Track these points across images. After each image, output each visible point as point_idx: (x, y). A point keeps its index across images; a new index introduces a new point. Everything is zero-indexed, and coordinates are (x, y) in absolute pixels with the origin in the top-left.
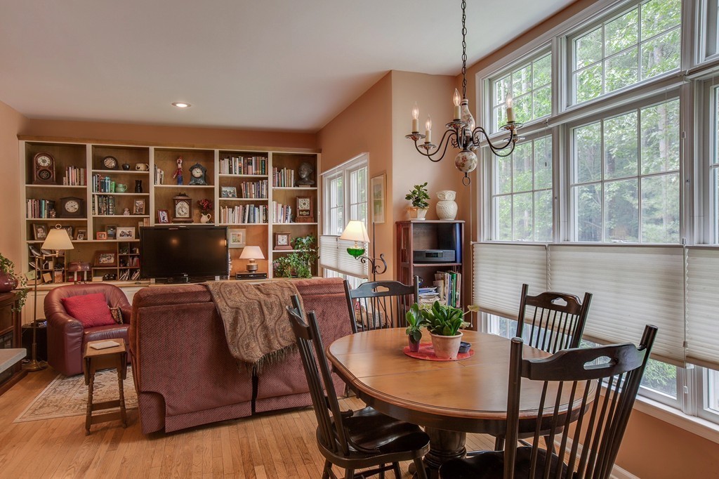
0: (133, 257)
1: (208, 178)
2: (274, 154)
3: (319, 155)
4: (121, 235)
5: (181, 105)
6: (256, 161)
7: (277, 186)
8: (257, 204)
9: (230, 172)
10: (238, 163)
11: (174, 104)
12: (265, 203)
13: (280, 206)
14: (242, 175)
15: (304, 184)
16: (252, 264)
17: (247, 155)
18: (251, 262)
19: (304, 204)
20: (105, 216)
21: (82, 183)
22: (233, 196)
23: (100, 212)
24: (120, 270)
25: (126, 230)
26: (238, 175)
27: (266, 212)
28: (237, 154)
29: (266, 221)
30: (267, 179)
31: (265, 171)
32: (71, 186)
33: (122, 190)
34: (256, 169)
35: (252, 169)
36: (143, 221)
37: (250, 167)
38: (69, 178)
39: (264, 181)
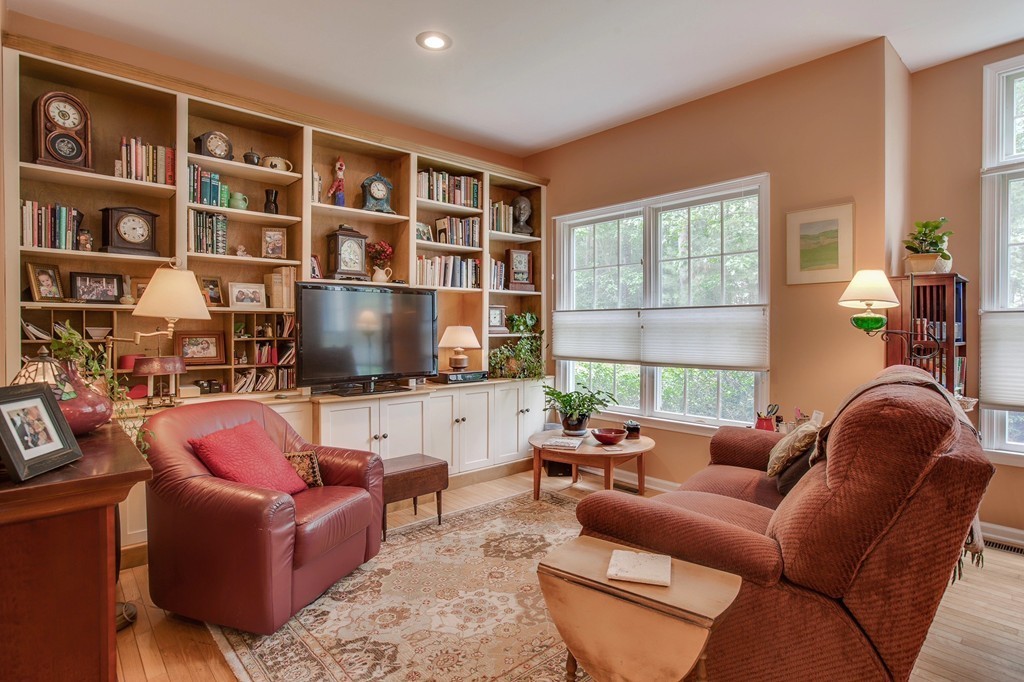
0: (262, 344)
1: (398, 200)
2: (492, 179)
3: (544, 189)
4: (238, 300)
5: (434, 42)
6: (466, 183)
7: (494, 228)
8: (465, 255)
9: (430, 197)
10: (441, 182)
11: (420, 39)
12: (476, 256)
13: (493, 261)
14: (446, 205)
16: (461, 357)
17: (454, 173)
18: (457, 353)
19: (520, 260)
20: (210, 255)
21: (161, 176)
22: (428, 239)
23: (199, 248)
24: (237, 370)
25: (249, 289)
26: (441, 203)
27: (478, 271)
28: (440, 169)
29: (478, 284)
30: (480, 215)
31: (477, 200)
32: (133, 181)
33: (242, 204)
34: (466, 198)
35: (461, 195)
36: (280, 273)
37: (457, 191)
38: (129, 162)
39: (477, 219)
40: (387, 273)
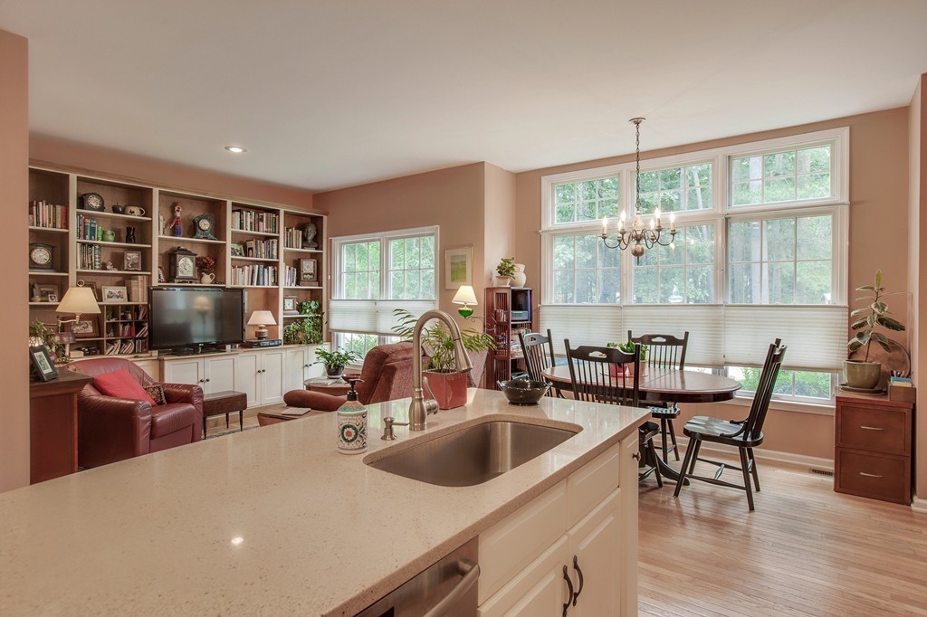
0: (125, 324)
1: (219, 230)
2: (286, 213)
3: (325, 218)
4: (108, 297)
5: (236, 150)
6: (267, 217)
7: (286, 245)
8: (267, 264)
9: (241, 228)
10: (249, 218)
11: (227, 148)
12: (275, 264)
13: (288, 267)
14: (253, 232)
15: (308, 247)
16: (263, 330)
17: (258, 210)
18: (261, 328)
19: (308, 266)
20: (91, 271)
21: (59, 224)
22: (241, 254)
23: (83, 266)
24: (107, 341)
25: (116, 290)
26: (249, 231)
27: (276, 274)
28: (249, 208)
29: (276, 282)
30: (277, 238)
31: (275, 227)
32: (41, 228)
33: (111, 238)
34: (267, 227)
35: (263, 225)
36: (137, 279)
37: (261, 223)
38: (38, 216)
39: (275, 241)
40: (211, 277)
